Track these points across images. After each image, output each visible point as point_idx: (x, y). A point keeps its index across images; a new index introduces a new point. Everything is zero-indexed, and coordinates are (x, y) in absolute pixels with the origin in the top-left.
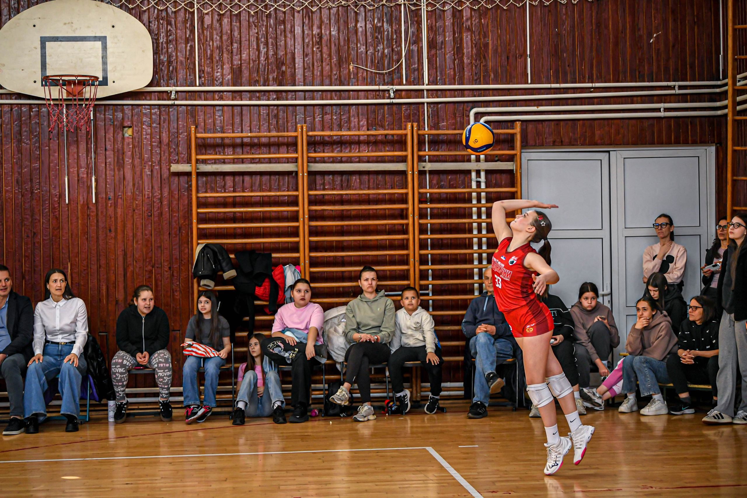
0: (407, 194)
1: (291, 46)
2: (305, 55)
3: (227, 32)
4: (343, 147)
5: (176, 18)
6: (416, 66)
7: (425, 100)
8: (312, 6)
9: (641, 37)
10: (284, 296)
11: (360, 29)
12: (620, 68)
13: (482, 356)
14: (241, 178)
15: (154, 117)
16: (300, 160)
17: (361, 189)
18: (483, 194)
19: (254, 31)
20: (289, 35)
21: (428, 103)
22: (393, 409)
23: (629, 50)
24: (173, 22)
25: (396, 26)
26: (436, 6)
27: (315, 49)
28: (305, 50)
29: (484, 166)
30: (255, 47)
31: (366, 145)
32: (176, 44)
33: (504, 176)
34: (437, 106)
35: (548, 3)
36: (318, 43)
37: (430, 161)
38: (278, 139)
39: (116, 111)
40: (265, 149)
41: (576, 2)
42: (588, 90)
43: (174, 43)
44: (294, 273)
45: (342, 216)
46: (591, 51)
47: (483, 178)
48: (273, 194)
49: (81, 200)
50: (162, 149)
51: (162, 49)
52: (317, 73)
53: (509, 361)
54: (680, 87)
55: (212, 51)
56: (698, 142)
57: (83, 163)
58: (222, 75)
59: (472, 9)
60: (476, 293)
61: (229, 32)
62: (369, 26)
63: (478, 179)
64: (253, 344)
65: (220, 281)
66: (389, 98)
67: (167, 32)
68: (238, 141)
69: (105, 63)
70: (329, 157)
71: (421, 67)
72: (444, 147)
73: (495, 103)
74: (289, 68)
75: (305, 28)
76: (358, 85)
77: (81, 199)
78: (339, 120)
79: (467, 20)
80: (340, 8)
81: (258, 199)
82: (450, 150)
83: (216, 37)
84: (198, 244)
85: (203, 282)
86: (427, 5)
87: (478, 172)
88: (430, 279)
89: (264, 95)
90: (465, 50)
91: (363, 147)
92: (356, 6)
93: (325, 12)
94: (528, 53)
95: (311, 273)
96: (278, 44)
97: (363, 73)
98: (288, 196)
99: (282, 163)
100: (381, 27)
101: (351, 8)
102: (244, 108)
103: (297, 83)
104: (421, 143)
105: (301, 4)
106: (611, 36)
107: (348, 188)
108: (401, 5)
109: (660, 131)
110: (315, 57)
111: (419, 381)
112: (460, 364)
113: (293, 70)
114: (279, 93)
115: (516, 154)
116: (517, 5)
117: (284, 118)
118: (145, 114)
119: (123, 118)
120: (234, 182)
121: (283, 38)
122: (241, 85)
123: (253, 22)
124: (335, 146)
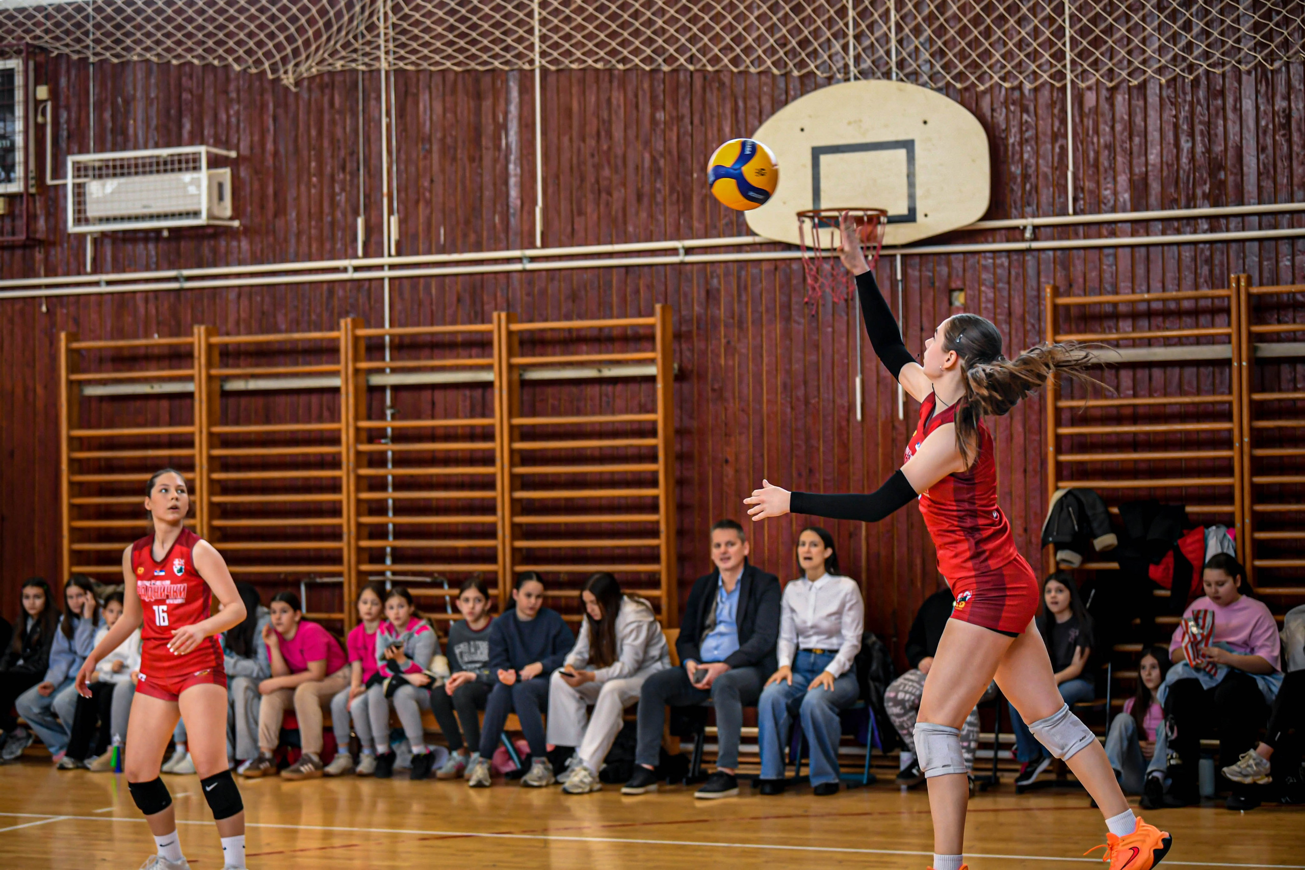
1: (1234, 135)
2: (1261, 149)
3: (1122, 118)
5: (1036, 99)
14: (1147, 372)
15: (999, 271)
16: (1234, 339)
19: (1170, 112)
20: (1230, 115)
24: (1032, 108)
27: (1277, 138)
28: (1261, 141)
30: (1172, 141)
32: (1037, 143)
36: (1283, 126)
39: (939, 264)
40: (1189, 320)
43: (1033, 143)
44: (1222, 537)
48: (1187, 399)
49: (882, 415)
50: (1013, 326)
51: (1013, 155)
52: (1283, 180)
55: (1097, 153)
58: (1115, 193)
61: (1126, 117)
64: (1148, 667)
65: (1089, 554)
67: (1021, 124)
68: (1143, 307)
69: (911, 185)
74: (1232, 174)
75: (1260, 100)
77: (881, 412)
81: (1176, 409)
83: (1105, 128)
84: (1057, 488)
85: (1061, 555)
89: (1188, 224)
95: (1255, 541)
96: (1212, 132)
98: (1215, 403)
102: (1152, 249)
103: (1246, 200)
110: (1278, 152)
113: (1239, 178)
114: (1214, 220)
117: (1222, 264)
118: (985, 267)
119: (950, 276)
120: (1134, 379)
121: (1221, 122)
122: (1147, 209)
123: (1168, 97)
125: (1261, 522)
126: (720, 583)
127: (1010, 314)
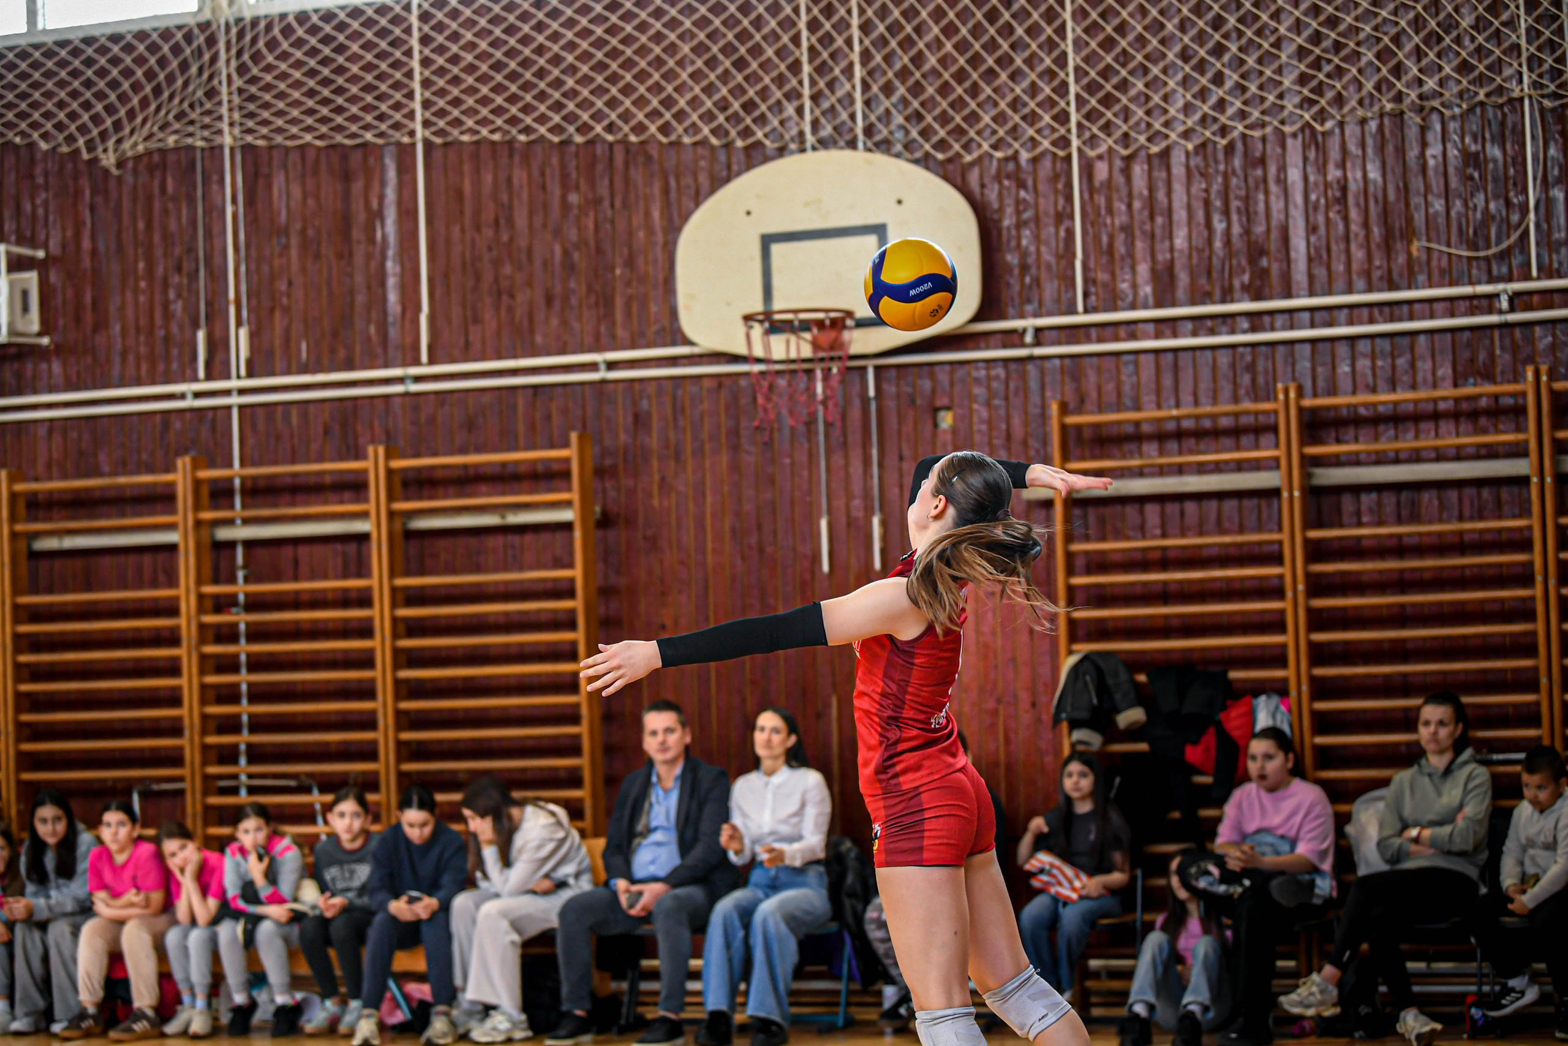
0: (1529, 530)
1: (1278, 212)
2: (1312, 229)
3: (1141, 194)
4: (1401, 427)
5: (1035, 173)
6: (1561, 234)
8: (1322, 122)
11: (1431, 162)
14: (1178, 506)
15: (994, 385)
16: (1283, 463)
17: (1441, 521)
19: (1199, 185)
20: (1273, 188)
24: (1030, 182)
25: (1513, 148)
27: (1331, 215)
28: (1311, 219)
30: (1202, 221)
31: (1452, 421)
32: (1037, 226)
36: (1337, 201)
39: (920, 377)
40: (1227, 441)
43: (1032, 225)
44: (1274, 708)
45: (1402, 583)
48: (1227, 539)
49: (854, 565)
51: (1009, 240)
52: (1339, 267)
55: (1111, 237)
57: (857, 487)
58: (1134, 286)
61: (1146, 193)
62: (1453, 153)
65: (1111, 733)
66: (1501, 312)
67: (1018, 202)
68: (1171, 426)
70: (1369, 453)
74: (1276, 260)
75: (1309, 169)
76: (1428, 288)
77: (853, 562)
78: (1389, 368)
80: (1386, 121)
81: (1214, 552)
83: (1120, 207)
84: (1070, 652)
85: (1078, 735)
89: (1224, 323)
91: (1446, 426)
92: (1419, 112)
93: (1352, 131)
95: (1314, 713)
96: (1251, 209)
97: (1440, 260)
100: (1477, 154)
101: (1413, 118)
102: (1181, 355)
103: (1294, 291)
105: (1299, 119)
107: (1415, 518)
108: (1521, 99)
110: (1332, 233)
113: (1285, 265)
114: (1255, 317)
117: (1266, 371)
118: (977, 381)
119: (934, 391)
120: (1163, 515)
121: (1261, 197)
122: (1174, 304)
123: (1197, 167)
124: (1381, 428)
125: (1321, 689)
126: (654, 779)
127: (1009, 437)
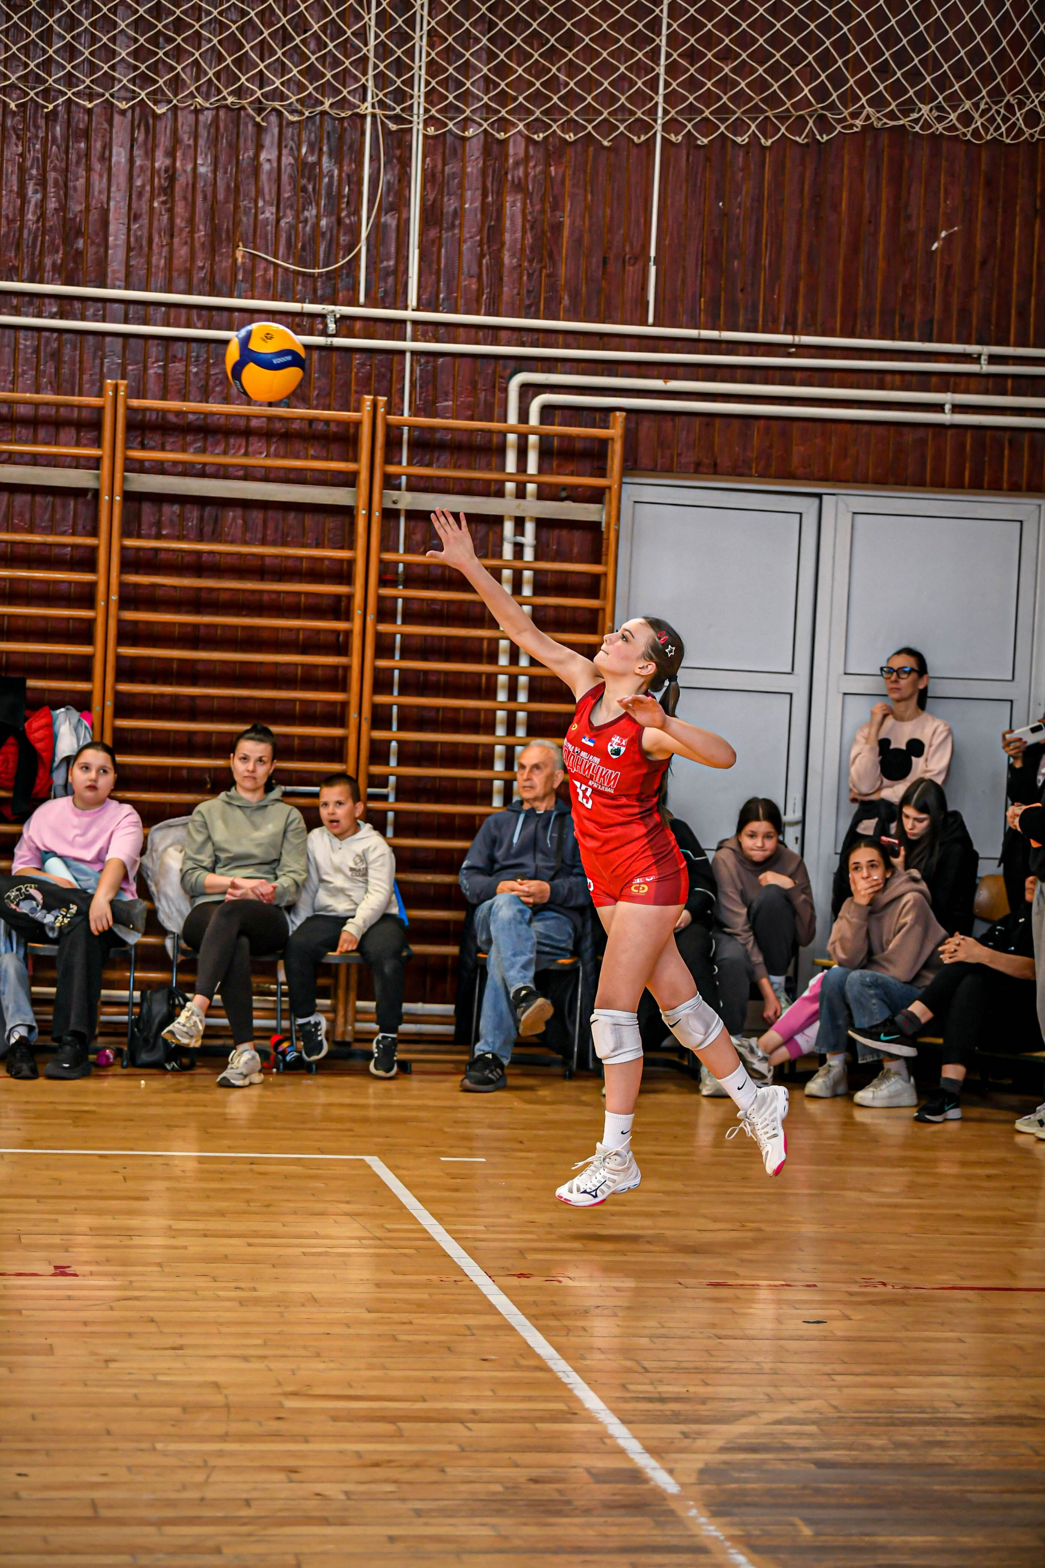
0: (351, 562)
1: (100, 192)
2: (133, 216)
4: (210, 440)
6: (392, 263)
7: (408, 345)
8: (156, 103)
9: (911, 235)
10: (50, 781)
11: (266, 167)
12: (860, 304)
13: (502, 949)
16: (106, 464)
17: (246, 543)
18: (527, 574)
19: (15, 148)
20: (97, 166)
21: (414, 353)
22: (288, 1058)
23: (881, 264)
25: (350, 165)
26: (446, 125)
27: (156, 205)
28: (134, 205)
29: (533, 508)
30: (15, 188)
31: (264, 440)
33: (577, 535)
34: (435, 362)
35: (706, 141)
36: (164, 190)
37: (410, 489)
38: (57, 411)
40: (24, 432)
41: (769, 143)
42: (782, 349)
44: (76, 729)
45: (198, 602)
46: (796, 261)
47: (529, 537)
48: (36, 538)
52: (159, 261)
53: (563, 965)
54: (994, 359)
56: (1024, 486)
59: (529, 140)
60: (497, 802)
62: (287, 160)
63: (519, 539)
66: (324, 333)
70: (175, 463)
71: (402, 267)
72: (445, 457)
73: (568, 365)
74: (93, 243)
75: (136, 152)
76: (253, 298)
78: (202, 375)
79: (517, 164)
80: (222, 113)
82: (457, 467)
86: (425, 121)
87: (519, 523)
88: (393, 762)
89: (31, 303)
90: (507, 236)
91: (256, 444)
92: (259, 111)
93: (185, 120)
94: (653, 253)
95: (116, 730)
96: (71, 184)
97: (266, 270)
98: (74, 546)
99: (64, 467)
100: (314, 164)
101: (248, 115)
103: (109, 281)
104: (392, 444)
105: (129, 95)
106: (845, 230)
107: (216, 537)
108: (364, 117)
109: (939, 457)
110: (156, 223)
111: (352, 995)
112: (450, 962)
113: (102, 250)
114: (65, 302)
115: (609, 488)
116: (635, 139)
117: (73, 362)
121: (82, 172)
123: (14, 128)
124: (189, 438)
125: (126, 706)
